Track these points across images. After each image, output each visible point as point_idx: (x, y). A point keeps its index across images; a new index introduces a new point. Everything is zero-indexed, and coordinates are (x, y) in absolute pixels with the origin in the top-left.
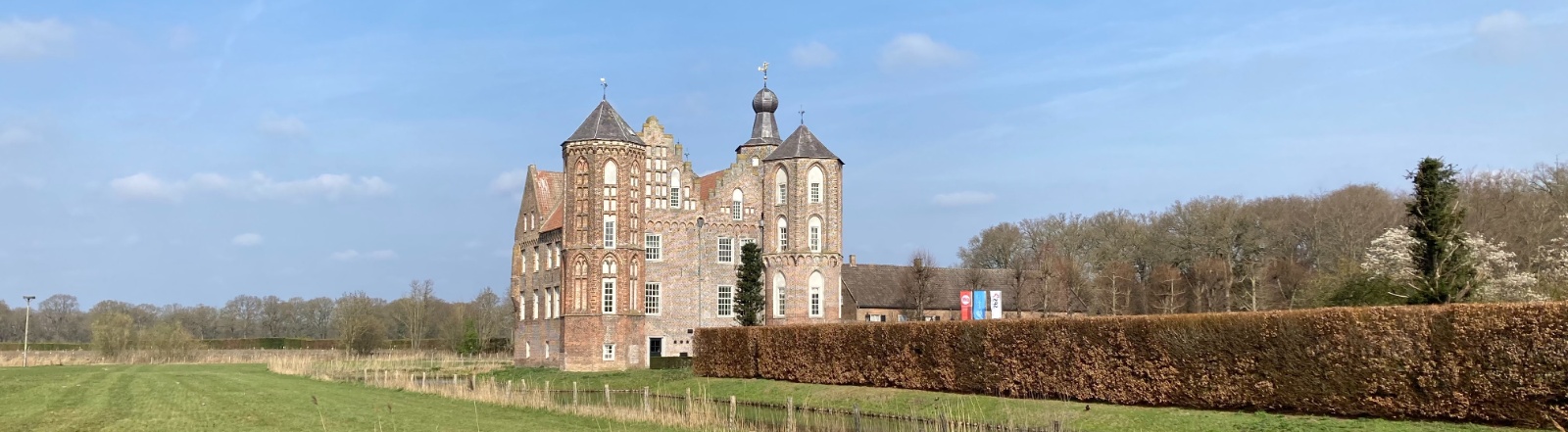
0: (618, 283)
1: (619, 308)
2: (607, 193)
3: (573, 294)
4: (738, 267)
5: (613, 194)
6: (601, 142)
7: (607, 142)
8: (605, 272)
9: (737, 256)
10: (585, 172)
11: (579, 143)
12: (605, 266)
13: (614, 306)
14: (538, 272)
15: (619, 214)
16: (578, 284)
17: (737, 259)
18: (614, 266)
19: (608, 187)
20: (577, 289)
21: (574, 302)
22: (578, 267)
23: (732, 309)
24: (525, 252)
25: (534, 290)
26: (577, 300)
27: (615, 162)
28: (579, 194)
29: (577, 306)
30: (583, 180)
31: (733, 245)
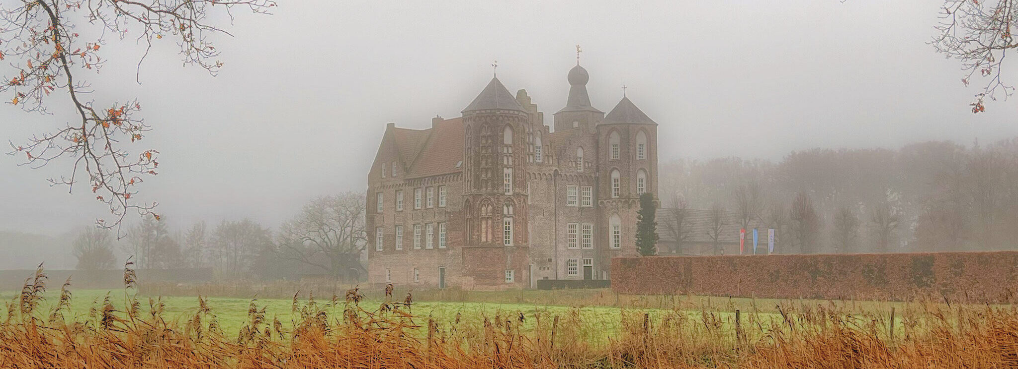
0: (514, 221)
1: (515, 241)
2: (505, 151)
3: (480, 230)
4: (581, 209)
5: (510, 151)
6: (502, 111)
7: (507, 112)
8: (505, 212)
9: (580, 200)
10: (488, 134)
11: (484, 112)
12: (505, 208)
13: (511, 240)
14: (402, 211)
15: (514, 167)
16: (484, 222)
17: (580, 203)
18: (511, 208)
19: (507, 146)
20: (484, 226)
21: (480, 236)
22: (484, 209)
23: (577, 243)
24: (382, 195)
25: (396, 226)
26: (484, 235)
27: (511, 127)
28: (483, 152)
29: (484, 240)
30: (487, 141)
31: (577, 191)
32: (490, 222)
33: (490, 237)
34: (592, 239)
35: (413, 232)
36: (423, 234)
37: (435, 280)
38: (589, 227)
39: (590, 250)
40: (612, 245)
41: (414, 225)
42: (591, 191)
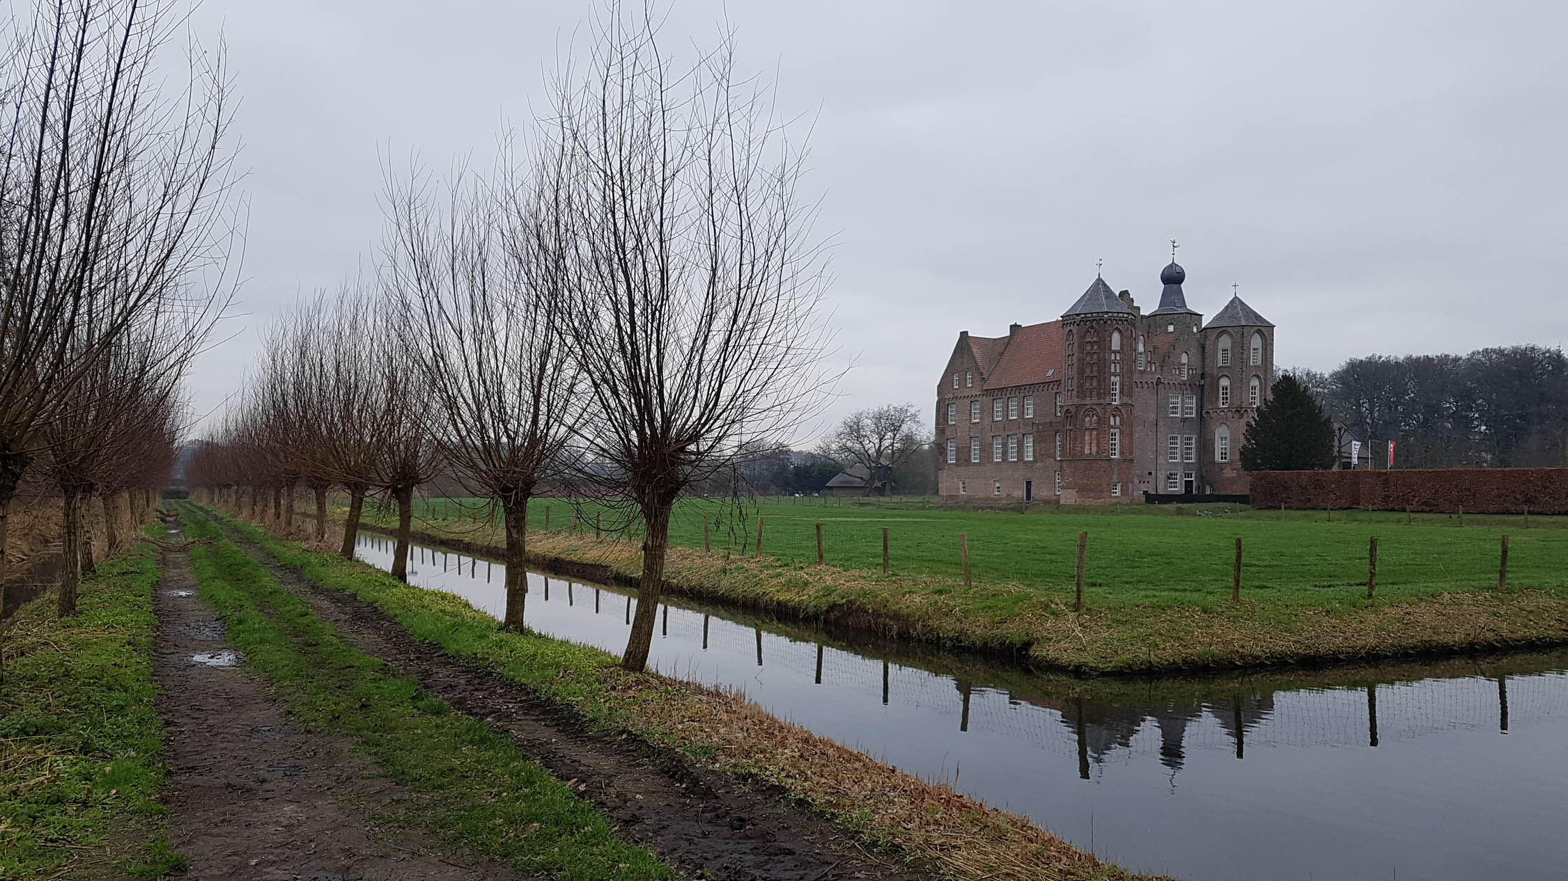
0: (1121, 433)
1: (1122, 453)
2: (1113, 358)
3: (1083, 442)
4: (1184, 420)
5: (1118, 358)
6: (1110, 314)
7: (1115, 315)
8: (1112, 423)
9: (1182, 410)
10: (1095, 339)
11: (1090, 315)
12: (1112, 418)
13: (1117, 452)
14: (978, 423)
15: (1121, 375)
16: (1087, 433)
17: (1182, 415)
18: (1118, 419)
19: (1115, 352)
20: (1087, 438)
21: (1083, 448)
22: (1087, 419)
23: (1178, 456)
24: (954, 406)
25: (971, 438)
26: (1087, 447)
27: (1120, 331)
28: (1088, 359)
29: (1087, 451)
30: (1092, 347)
31: (1179, 400)
32: (1095, 433)
33: (1094, 449)
34: (1193, 451)
35: (991, 444)
36: (1005, 445)
37: (1020, 493)
38: (1190, 439)
39: (1192, 463)
40: (1218, 458)
41: (993, 437)
42: (1194, 401)
